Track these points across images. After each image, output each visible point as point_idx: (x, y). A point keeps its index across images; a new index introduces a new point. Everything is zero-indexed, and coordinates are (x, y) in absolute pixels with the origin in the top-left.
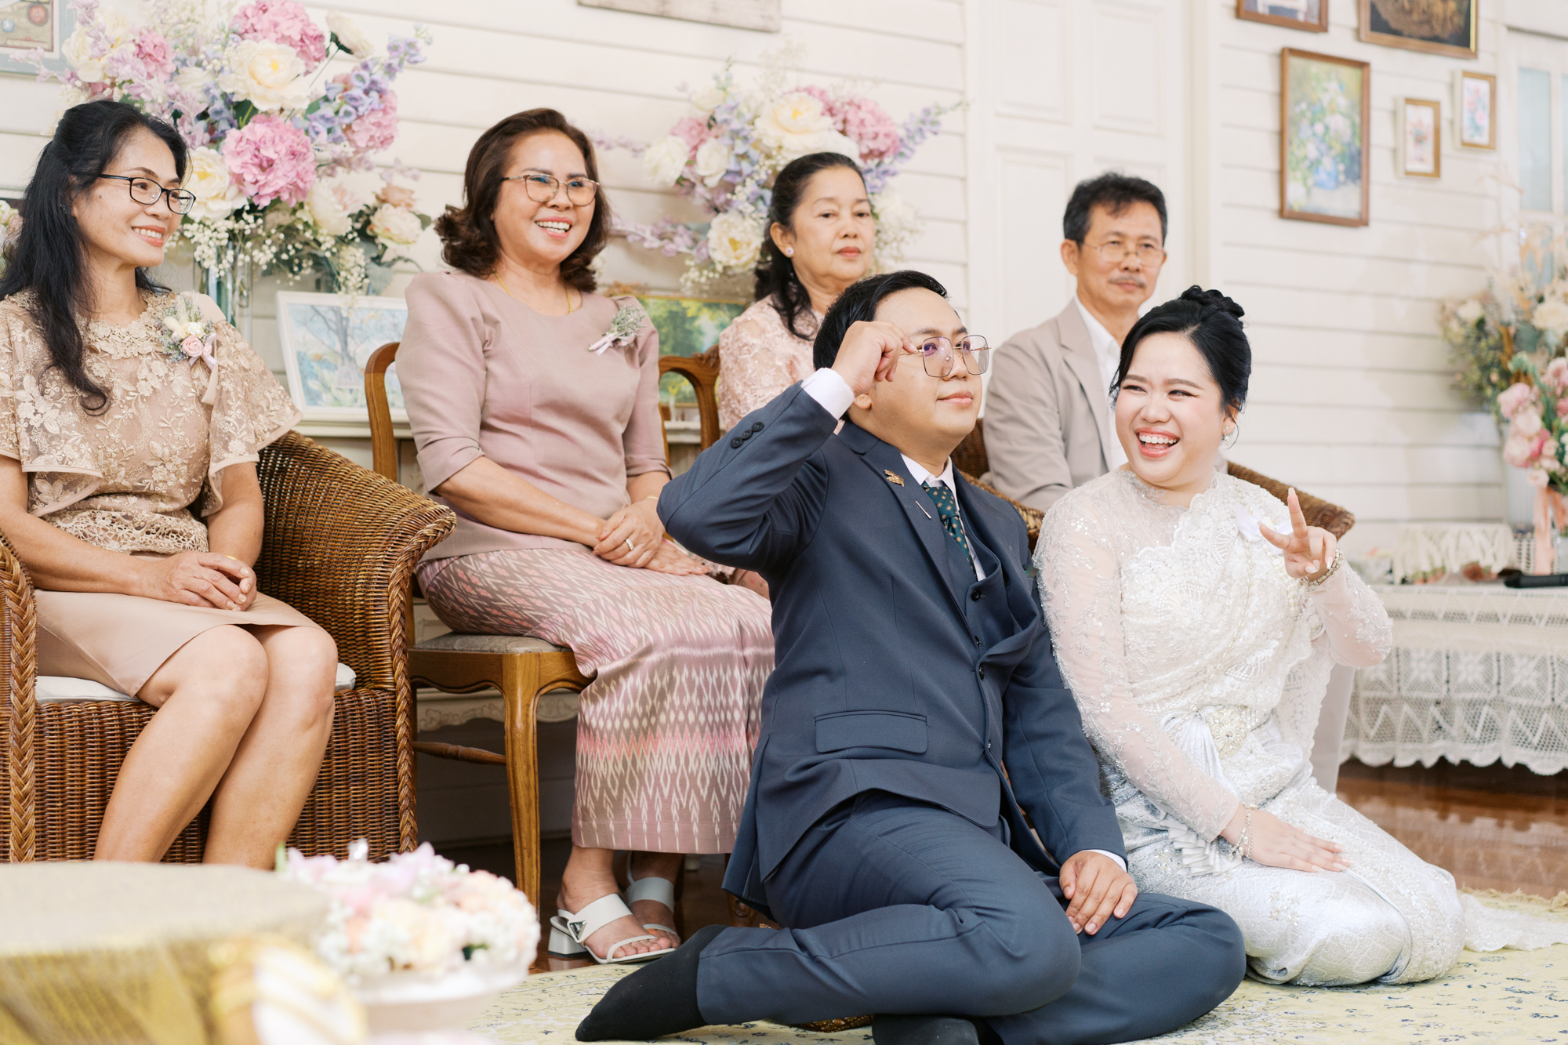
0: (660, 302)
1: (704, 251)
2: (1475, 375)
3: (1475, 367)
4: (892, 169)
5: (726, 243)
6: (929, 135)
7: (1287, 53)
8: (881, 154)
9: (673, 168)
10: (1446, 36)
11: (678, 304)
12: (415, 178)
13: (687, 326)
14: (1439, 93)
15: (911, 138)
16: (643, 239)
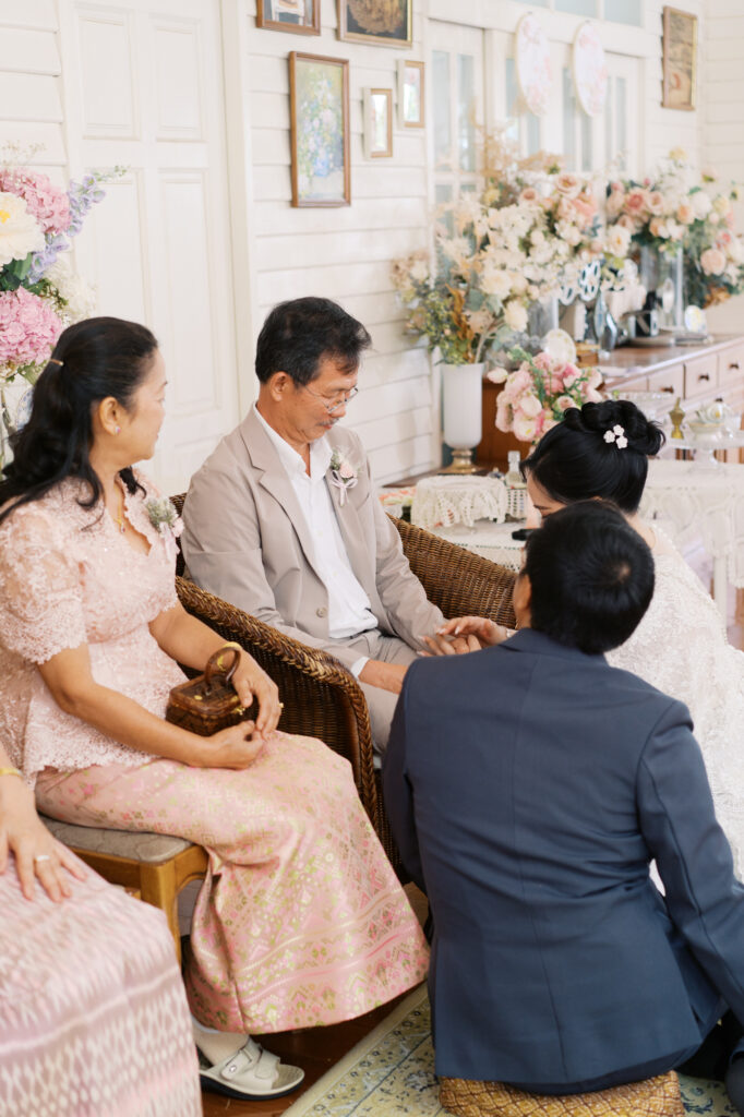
6: (94, 206)
7: (291, 58)
10: (392, 31)
14: (389, 83)
15: (77, 209)
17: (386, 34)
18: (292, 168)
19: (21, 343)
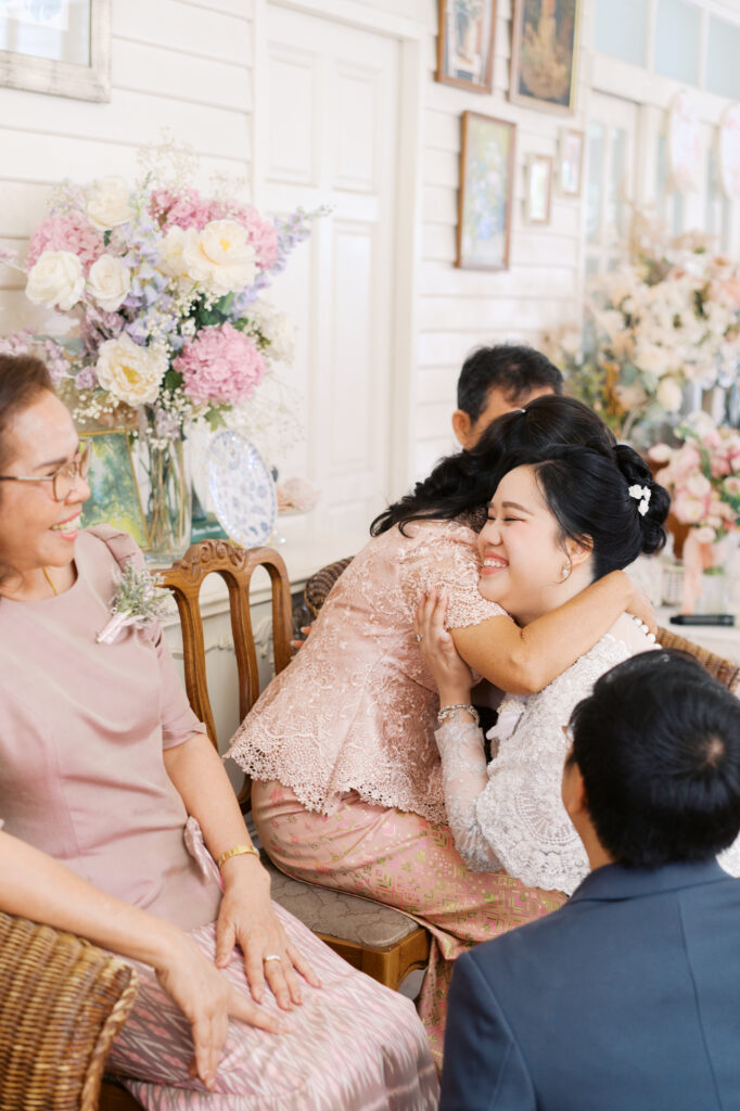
6: (299, 244)
7: (464, 116)
10: (557, 96)
14: (552, 149)
17: (551, 100)
18: (458, 229)
19: (225, 381)
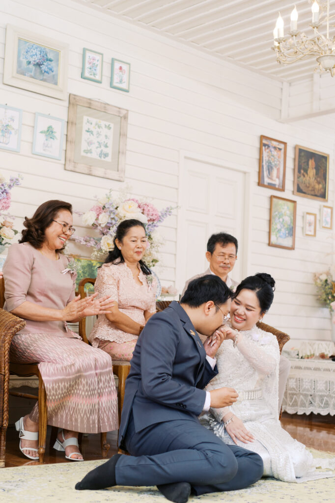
0: (85, 261)
1: (99, 246)
2: (324, 296)
3: (324, 294)
4: (156, 225)
5: (106, 243)
6: (168, 215)
7: (272, 197)
8: (154, 220)
9: (91, 221)
10: (319, 195)
11: (90, 262)
12: (14, 219)
13: (93, 269)
14: (316, 212)
15: (163, 216)
16: (81, 241)
17: (316, 196)
18: (269, 233)
